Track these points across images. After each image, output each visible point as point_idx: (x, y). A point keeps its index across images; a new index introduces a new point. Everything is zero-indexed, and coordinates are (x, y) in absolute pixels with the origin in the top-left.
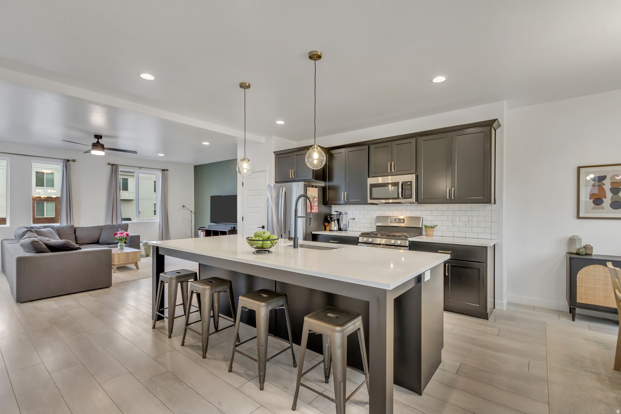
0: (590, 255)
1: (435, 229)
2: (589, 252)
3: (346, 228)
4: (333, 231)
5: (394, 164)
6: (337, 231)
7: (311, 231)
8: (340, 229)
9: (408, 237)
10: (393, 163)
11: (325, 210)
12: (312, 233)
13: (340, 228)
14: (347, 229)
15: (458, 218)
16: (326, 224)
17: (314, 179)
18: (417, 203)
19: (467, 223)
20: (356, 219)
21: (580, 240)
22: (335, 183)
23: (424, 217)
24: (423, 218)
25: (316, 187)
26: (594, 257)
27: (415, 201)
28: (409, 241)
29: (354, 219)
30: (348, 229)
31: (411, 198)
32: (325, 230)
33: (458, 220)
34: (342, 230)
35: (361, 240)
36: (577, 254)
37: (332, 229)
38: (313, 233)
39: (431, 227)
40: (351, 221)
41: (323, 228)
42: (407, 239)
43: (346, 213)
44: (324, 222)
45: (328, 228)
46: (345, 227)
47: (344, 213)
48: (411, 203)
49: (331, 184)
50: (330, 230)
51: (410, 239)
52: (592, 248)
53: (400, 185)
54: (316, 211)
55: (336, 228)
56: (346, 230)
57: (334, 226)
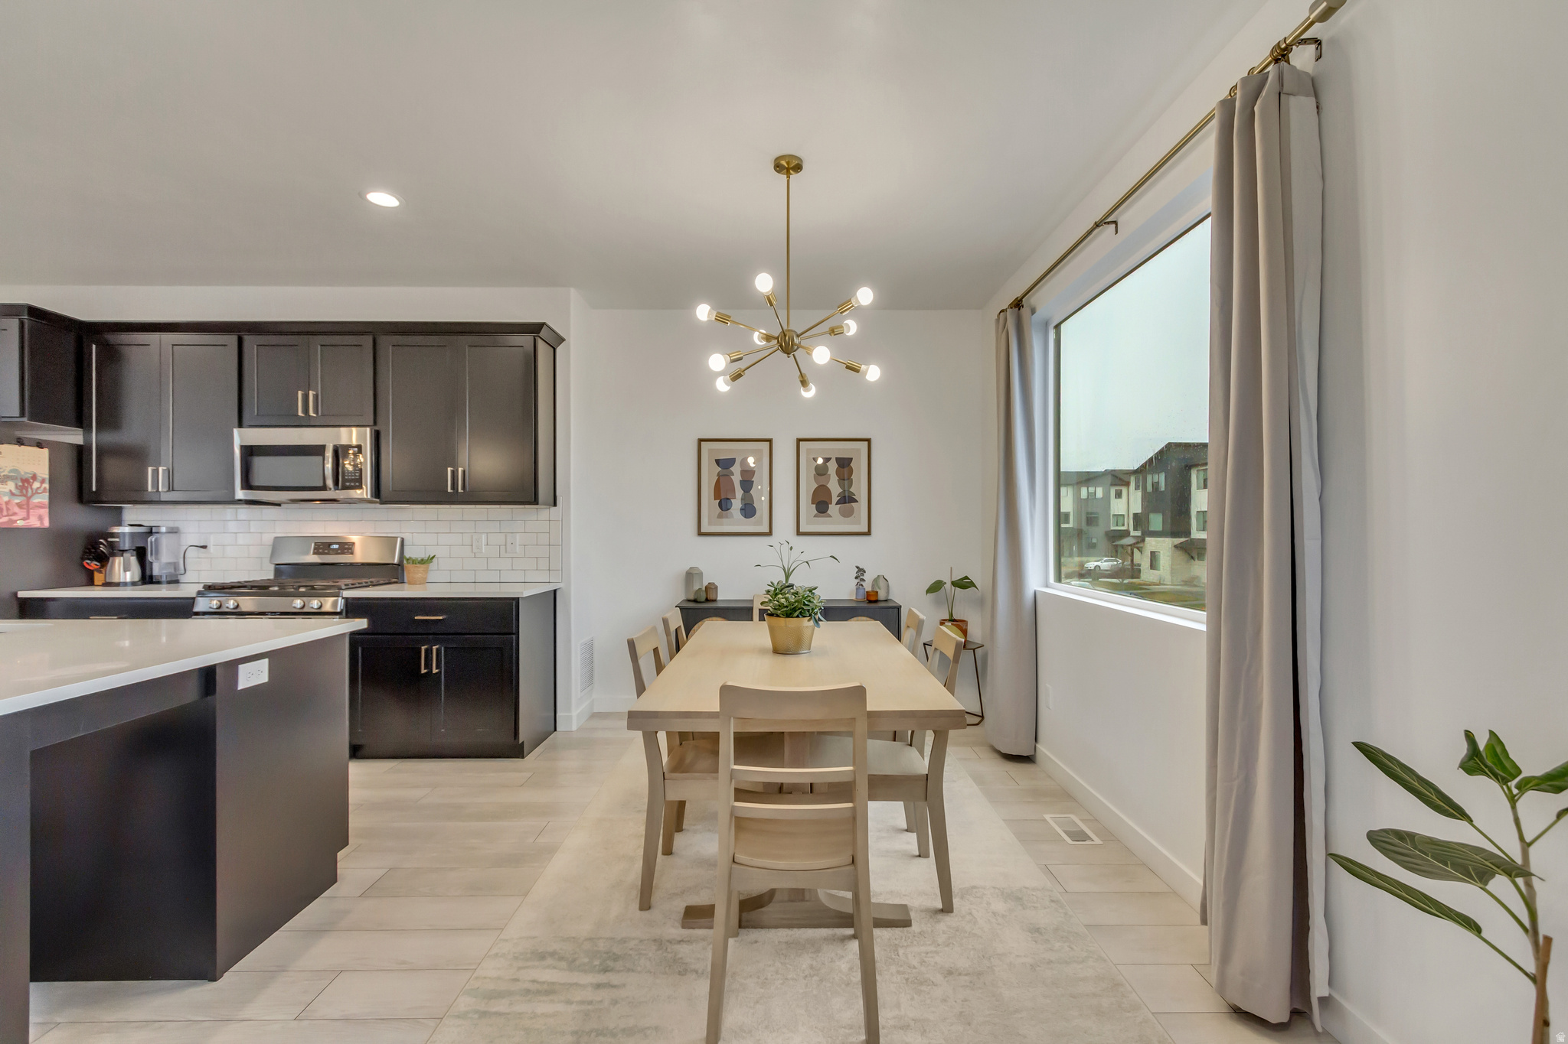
0: (715, 601)
1: (433, 565)
2: (711, 597)
3: (177, 575)
4: (118, 585)
5: (316, 397)
6: (134, 584)
7: (14, 590)
8: (147, 579)
9: (343, 587)
10: (311, 393)
11: (83, 519)
12: (19, 596)
13: (151, 577)
14: (180, 577)
15: (484, 536)
16: (94, 565)
17: (25, 419)
18: (378, 500)
19: (503, 548)
20: (211, 549)
21: (701, 574)
22: (130, 434)
23: (408, 537)
24: (403, 541)
25: (40, 445)
26: (720, 605)
27: (372, 496)
28: (347, 599)
29: (204, 547)
30: (182, 579)
31: (360, 487)
32: (90, 582)
33: (484, 542)
34: (159, 583)
35: (201, 605)
36: (695, 601)
37: (116, 580)
38: (22, 594)
39: (422, 562)
40: (192, 553)
41: (83, 578)
42: (339, 592)
43: (174, 531)
44: (83, 559)
45: (98, 578)
46: (172, 571)
47: (163, 530)
48: (362, 501)
49: (111, 438)
50: (107, 584)
51: (348, 594)
52: (716, 588)
53: (329, 454)
54: (42, 523)
55: (132, 576)
56: (177, 582)
57: (125, 570)
